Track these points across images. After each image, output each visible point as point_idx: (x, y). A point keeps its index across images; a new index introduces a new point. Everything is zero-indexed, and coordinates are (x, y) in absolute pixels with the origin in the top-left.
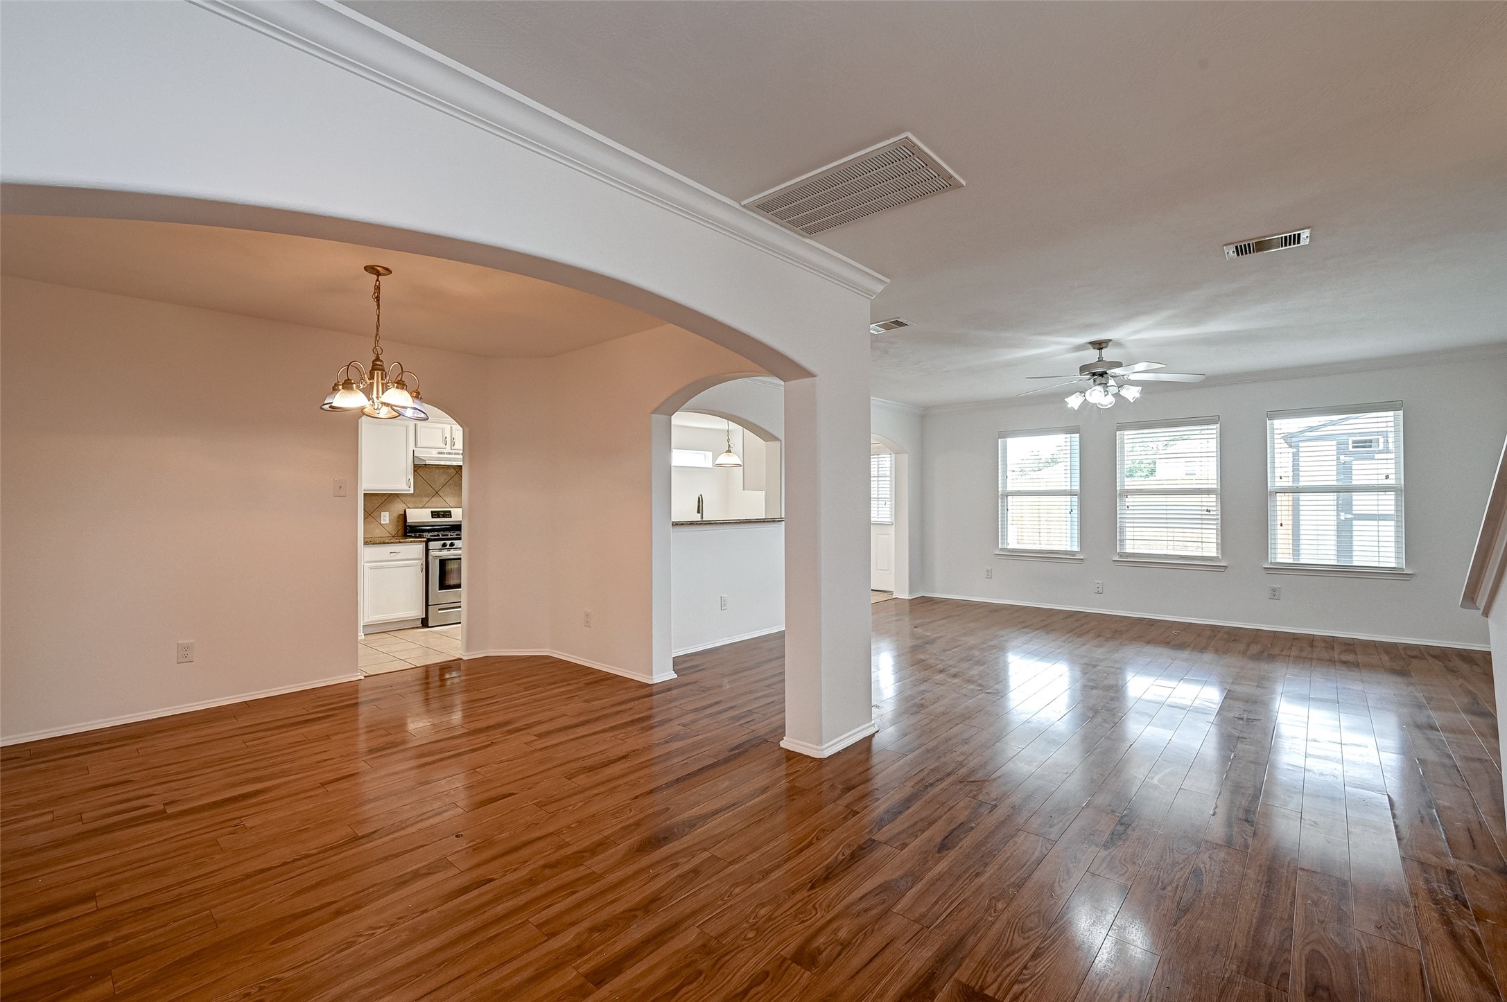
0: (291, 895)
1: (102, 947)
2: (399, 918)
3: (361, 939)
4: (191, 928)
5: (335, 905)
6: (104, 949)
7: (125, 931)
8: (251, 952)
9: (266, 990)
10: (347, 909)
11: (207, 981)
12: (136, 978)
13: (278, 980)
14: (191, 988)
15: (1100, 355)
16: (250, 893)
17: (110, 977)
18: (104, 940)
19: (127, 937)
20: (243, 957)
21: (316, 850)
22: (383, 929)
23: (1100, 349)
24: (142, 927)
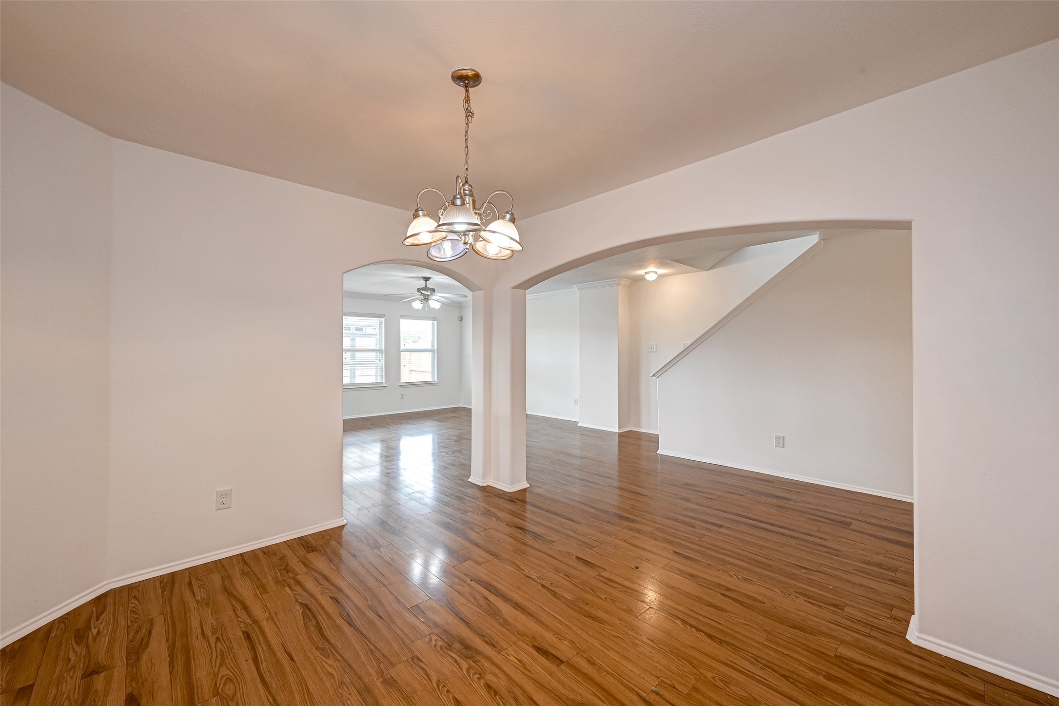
0: (727, 612)
1: (829, 677)
2: (719, 570)
3: (740, 577)
4: (782, 641)
5: (722, 592)
6: (828, 673)
7: (811, 675)
8: (776, 608)
9: (790, 593)
10: (724, 588)
11: (802, 614)
12: (827, 642)
13: (782, 592)
14: (811, 617)
15: (426, 283)
16: (737, 632)
17: (837, 654)
18: (824, 680)
19: (812, 669)
20: (780, 609)
21: (676, 621)
22: (729, 573)
23: (426, 281)
24: (800, 668)
